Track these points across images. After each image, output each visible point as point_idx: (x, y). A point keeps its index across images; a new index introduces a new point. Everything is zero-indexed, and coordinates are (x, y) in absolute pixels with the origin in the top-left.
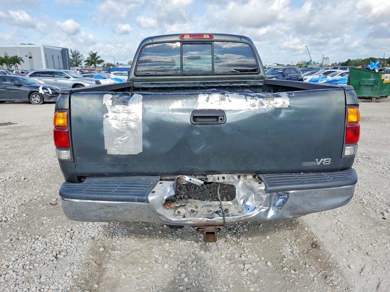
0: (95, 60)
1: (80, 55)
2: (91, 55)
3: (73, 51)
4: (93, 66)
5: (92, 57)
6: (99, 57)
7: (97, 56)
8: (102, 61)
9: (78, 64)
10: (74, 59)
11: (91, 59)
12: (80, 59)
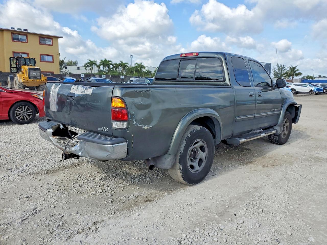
0: (294, 73)
1: (285, 68)
2: (291, 68)
3: (279, 66)
4: (291, 78)
5: (291, 70)
6: (298, 70)
7: (296, 70)
8: (300, 74)
9: (282, 76)
10: (279, 72)
11: (290, 72)
12: (284, 72)
